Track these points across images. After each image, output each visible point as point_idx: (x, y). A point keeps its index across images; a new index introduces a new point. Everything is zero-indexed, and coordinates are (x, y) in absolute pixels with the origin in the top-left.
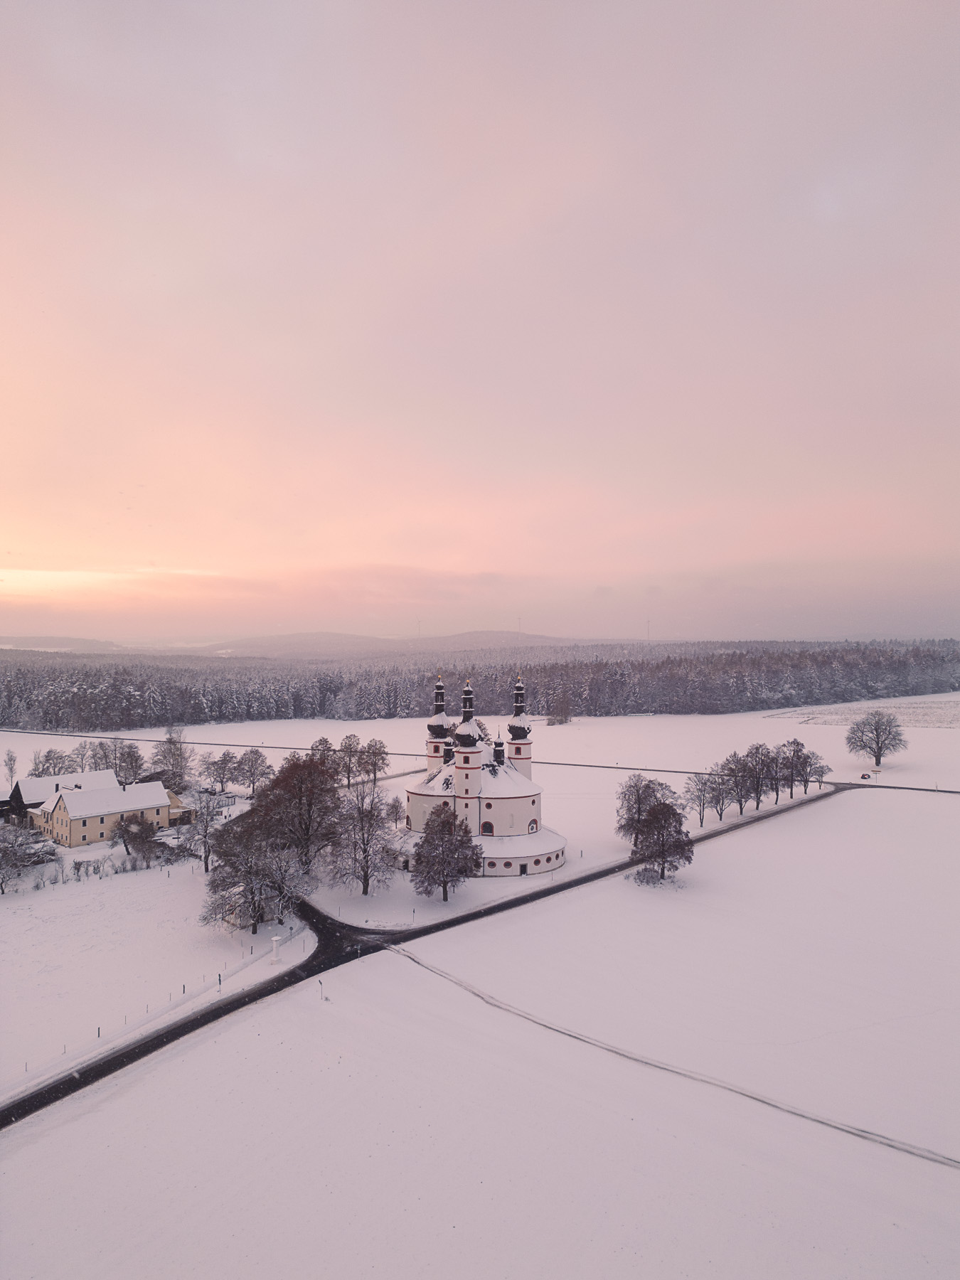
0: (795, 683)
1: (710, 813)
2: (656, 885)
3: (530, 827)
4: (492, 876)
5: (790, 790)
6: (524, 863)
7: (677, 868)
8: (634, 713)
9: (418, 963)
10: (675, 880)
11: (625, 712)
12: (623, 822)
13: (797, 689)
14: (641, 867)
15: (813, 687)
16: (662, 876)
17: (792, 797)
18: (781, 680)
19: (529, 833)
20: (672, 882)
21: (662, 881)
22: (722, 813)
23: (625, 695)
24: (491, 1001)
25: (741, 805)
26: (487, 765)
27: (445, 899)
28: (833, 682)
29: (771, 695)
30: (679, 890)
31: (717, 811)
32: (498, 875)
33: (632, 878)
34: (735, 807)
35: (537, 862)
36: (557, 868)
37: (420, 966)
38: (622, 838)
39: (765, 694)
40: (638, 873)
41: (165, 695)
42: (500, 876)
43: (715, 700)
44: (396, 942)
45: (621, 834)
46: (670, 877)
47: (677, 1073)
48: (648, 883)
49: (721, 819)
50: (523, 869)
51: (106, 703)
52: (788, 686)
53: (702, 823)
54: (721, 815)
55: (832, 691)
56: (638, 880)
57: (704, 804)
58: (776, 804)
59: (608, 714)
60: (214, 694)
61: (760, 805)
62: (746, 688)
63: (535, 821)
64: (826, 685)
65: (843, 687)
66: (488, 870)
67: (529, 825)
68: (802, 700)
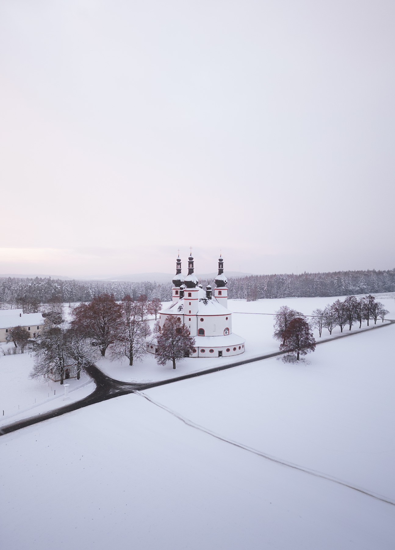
0: (366, 282)
1: (325, 330)
2: (294, 363)
3: (225, 332)
4: (203, 357)
5: (367, 321)
6: (220, 350)
7: (306, 354)
8: (288, 297)
9: (150, 401)
10: (305, 360)
11: (284, 296)
12: (277, 332)
13: (366, 285)
14: (286, 354)
15: (374, 284)
16: (298, 359)
17: (368, 325)
18: (359, 281)
19: (224, 335)
20: (304, 361)
21: (298, 361)
22: (331, 331)
23: (284, 289)
24: (189, 423)
25: (341, 327)
26: (202, 299)
27: (174, 368)
28: (384, 282)
29: (354, 288)
30: (307, 365)
31: (329, 329)
32: (206, 356)
33: (281, 360)
34: (338, 328)
35: (228, 350)
36: (239, 354)
37: (150, 402)
38: (276, 340)
39: (351, 288)
40: (284, 357)
41: (72, 288)
42: (207, 357)
43: (327, 290)
44: (139, 389)
45: (276, 338)
46: (302, 359)
47: (303, 470)
48: (290, 362)
49: (331, 334)
50: (220, 354)
51: (44, 291)
52: (363, 284)
53: (320, 335)
54: (331, 332)
55: (384, 287)
56: (284, 361)
57: (321, 325)
58: (360, 328)
59: (276, 297)
60: (96, 289)
61: (352, 326)
62: (342, 285)
63: (228, 329)
64: (380, 284)
65: (389, 285)
66: (201, 354)
67: (224, 331)
68: (369, 291)
